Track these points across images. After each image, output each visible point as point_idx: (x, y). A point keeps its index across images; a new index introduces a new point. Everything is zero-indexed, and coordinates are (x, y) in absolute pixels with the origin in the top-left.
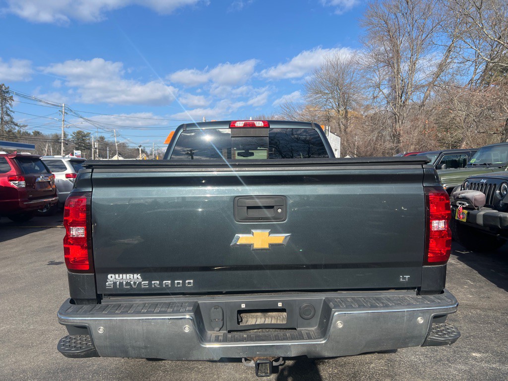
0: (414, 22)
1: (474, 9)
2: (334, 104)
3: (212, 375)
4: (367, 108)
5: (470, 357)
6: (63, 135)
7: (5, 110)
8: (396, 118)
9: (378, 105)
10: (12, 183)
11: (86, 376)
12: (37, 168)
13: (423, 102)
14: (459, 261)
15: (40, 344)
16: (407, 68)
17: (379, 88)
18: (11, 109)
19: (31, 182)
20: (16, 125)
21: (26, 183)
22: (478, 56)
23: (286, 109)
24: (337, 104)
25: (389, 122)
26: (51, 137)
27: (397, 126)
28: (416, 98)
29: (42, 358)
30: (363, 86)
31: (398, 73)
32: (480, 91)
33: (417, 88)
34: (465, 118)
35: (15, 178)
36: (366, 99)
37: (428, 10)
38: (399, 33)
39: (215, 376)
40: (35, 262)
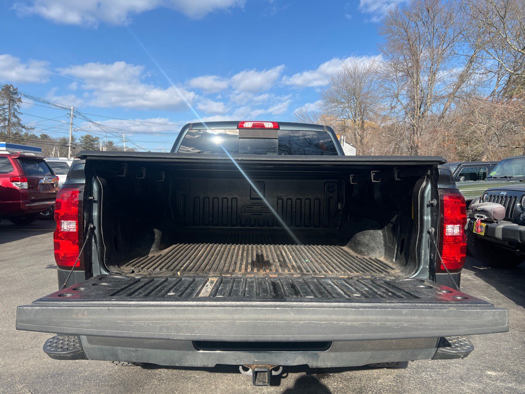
0: (435, 31)
1: (497, 18)
2: (350, 114)
3: (209, 385)
4: (384, 118)
5: (485, 376)
6: (70, 139)
7: (12, 111)
8: (414, 130)
9: (395, 115)
10: (14, 184)
11: (77, 382)
12: (41, 170)
13: (443, 114)
14: (476, 277)
15: (32, 348)
16: (426, 78)
17: (397, 98)
18: (18, 111)
19: (33, 184)
20: (23, 127)
21: (29, 184)
22: (501, 68)
23: (300, 117)
24: (354, 114)
25: (407, 133)
26: (58, 141)
27: (415, 138)
28: (436, 109)
29: (32, 362)
30: (380, 96)
31: (418, 83)
32: (503, 103)
33: (437, 99)
34: (486, 131)
35: (18, 179)
36: (383, 109)
37: (450, 19)
38: (420, 42)
39: (213, 387)
40: (33, 265)
